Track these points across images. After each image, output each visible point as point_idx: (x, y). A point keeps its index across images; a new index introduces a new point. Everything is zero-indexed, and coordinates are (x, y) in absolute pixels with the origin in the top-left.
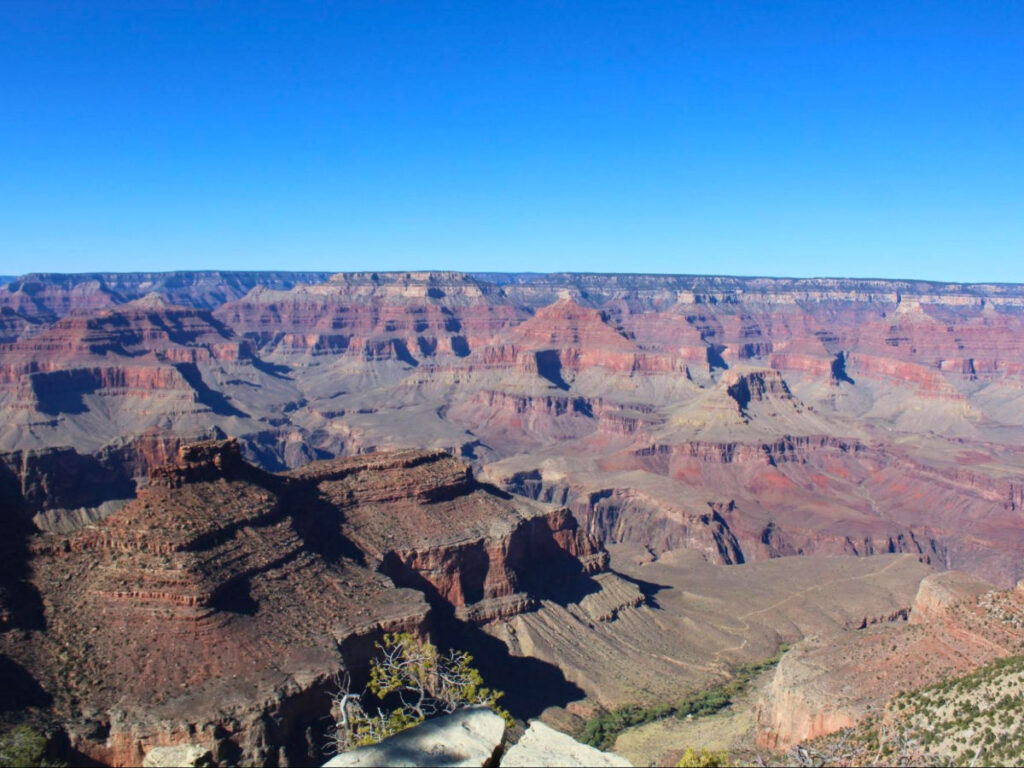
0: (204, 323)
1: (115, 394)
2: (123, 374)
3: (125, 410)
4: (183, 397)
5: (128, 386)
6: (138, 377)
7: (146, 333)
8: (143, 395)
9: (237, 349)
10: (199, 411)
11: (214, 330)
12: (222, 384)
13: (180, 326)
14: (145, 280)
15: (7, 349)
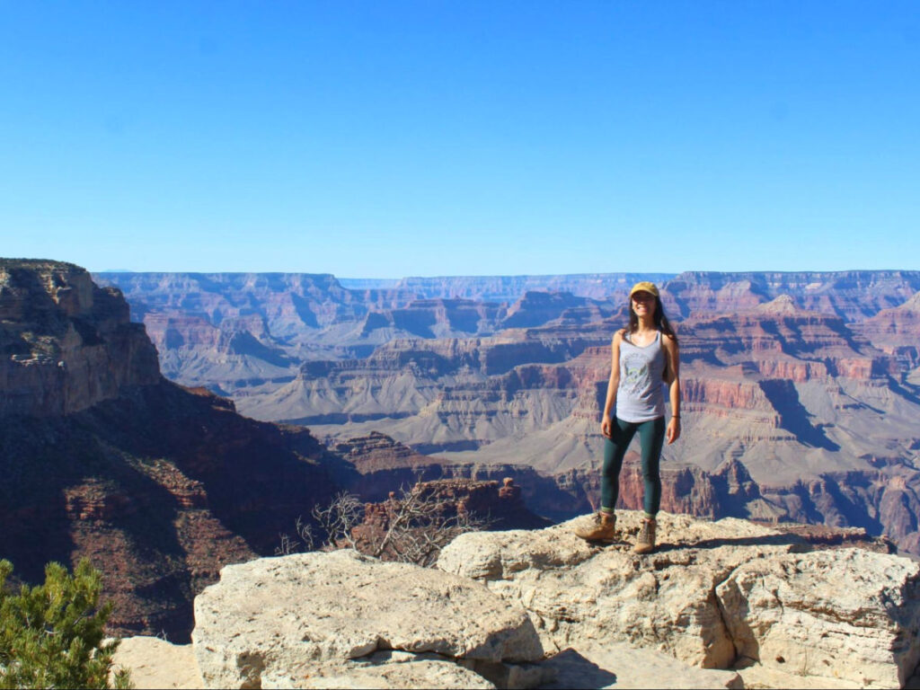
0: (833, 333)
1: (691, 410)
2: (703, 388)
3: (698, 429)
4: (763, 420)
5: (707, 401)
6: (719, 392)
7: (755, 342)
8: (720, 413)
9: (868, 365)
10: (780, 438)
11: (843, 341)
12: (837, 407)
13: (798, 335)
14: (815, 280)
15: (594, 353)
